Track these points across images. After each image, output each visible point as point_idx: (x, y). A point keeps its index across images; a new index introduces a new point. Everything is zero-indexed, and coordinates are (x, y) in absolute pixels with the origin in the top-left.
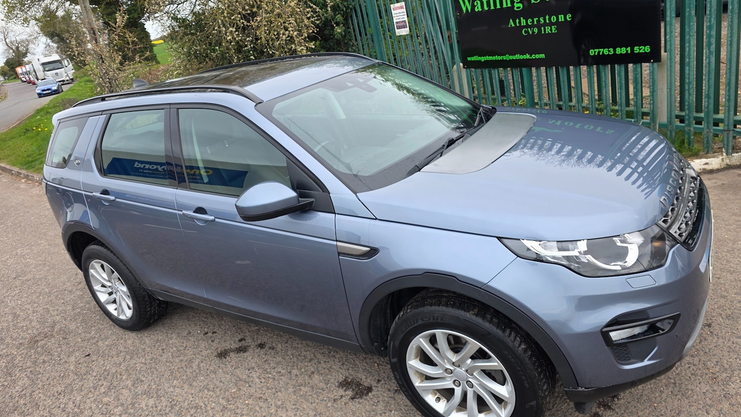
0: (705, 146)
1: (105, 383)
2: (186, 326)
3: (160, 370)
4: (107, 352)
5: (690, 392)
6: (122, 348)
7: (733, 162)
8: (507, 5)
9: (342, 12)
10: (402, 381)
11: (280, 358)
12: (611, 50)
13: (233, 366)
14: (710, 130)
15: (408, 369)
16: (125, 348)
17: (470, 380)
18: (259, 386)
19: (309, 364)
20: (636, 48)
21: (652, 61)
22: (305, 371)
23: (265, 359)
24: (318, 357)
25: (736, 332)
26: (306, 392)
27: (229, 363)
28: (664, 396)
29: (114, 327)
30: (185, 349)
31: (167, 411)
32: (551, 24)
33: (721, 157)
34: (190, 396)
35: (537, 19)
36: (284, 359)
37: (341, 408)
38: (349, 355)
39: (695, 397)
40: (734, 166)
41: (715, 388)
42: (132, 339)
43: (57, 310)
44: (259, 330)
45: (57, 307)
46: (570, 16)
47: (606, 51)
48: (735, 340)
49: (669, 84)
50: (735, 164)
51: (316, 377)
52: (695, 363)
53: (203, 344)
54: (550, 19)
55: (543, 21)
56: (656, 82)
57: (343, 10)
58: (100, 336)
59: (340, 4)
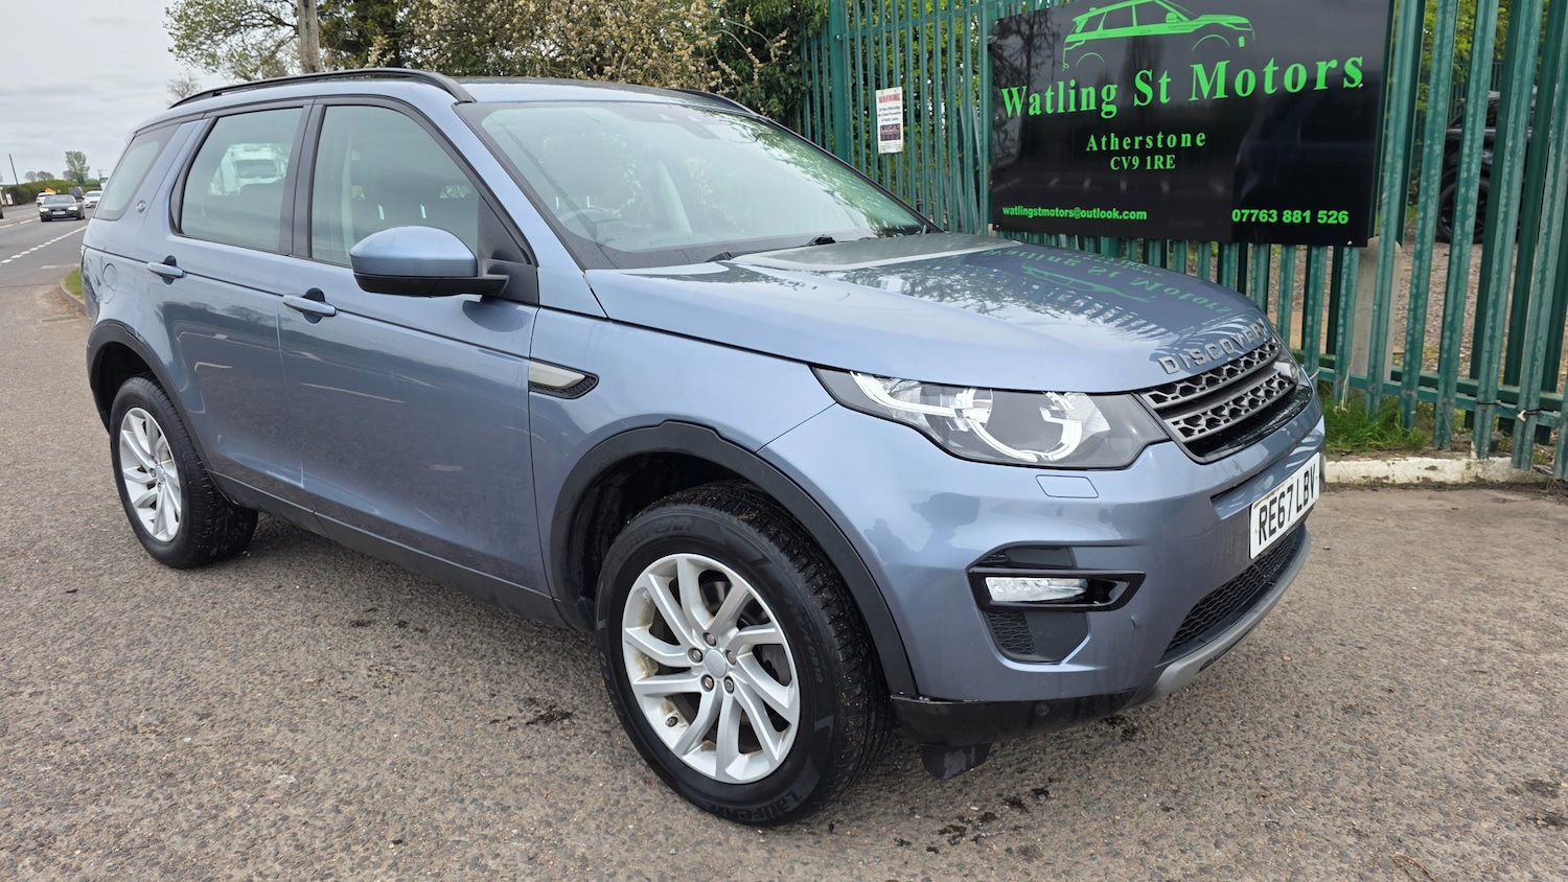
0: (1438, 433)
1: (77, 636)
2: (278, 575)
3: (191, 631)
4: (110, 591)
5: (1199, 809)
6: (141, 591)
7: (1490, 473)
8: (1088, 106)
9: (784, 97)
10: (611, 676)
11: (428, 647)
12: (1274, 213)
13: (330, 645)
14: (1449, 399)
15: (624, 644)
16: (147, 591)
17: (731, 674)
18: (362, 681)
19: (477, 663)
20: (1322, 213)
21: (1350, 243)
22: (463, 671)
23: (397, 644)
24: (500, 654)
25: (1347, 733)
26: (446, 702)
27: (326, 640)
28: (1143, 807)
29: (146, 557)
30: (255, 608)
31: (169, 691)
32: (1165, 151)
33: (1465, 460)
34: (224, 677)
35: (1141, 138)
36: (435, 649)
37: (498, 734)
38: (560, 661)
39: (1206, 818)
40: (1493, 482)
41: (1255, 810)
42: (170, 578)
43: (57, 520)
44: (411, 601)
45: (58, 517)
46: (1204, 137)
47: (1263, 216)
48: (1340, 744)
49: (1378, 294)
50: (1494, 479)
51: (480, 683)
52: (1236, 767)
53: (293, 606)
54: (1164, 141)
55: (1151, 143)
56: (1353, 288)
57: (786, 93)
58: (112, 567)
59: (782, 79)
